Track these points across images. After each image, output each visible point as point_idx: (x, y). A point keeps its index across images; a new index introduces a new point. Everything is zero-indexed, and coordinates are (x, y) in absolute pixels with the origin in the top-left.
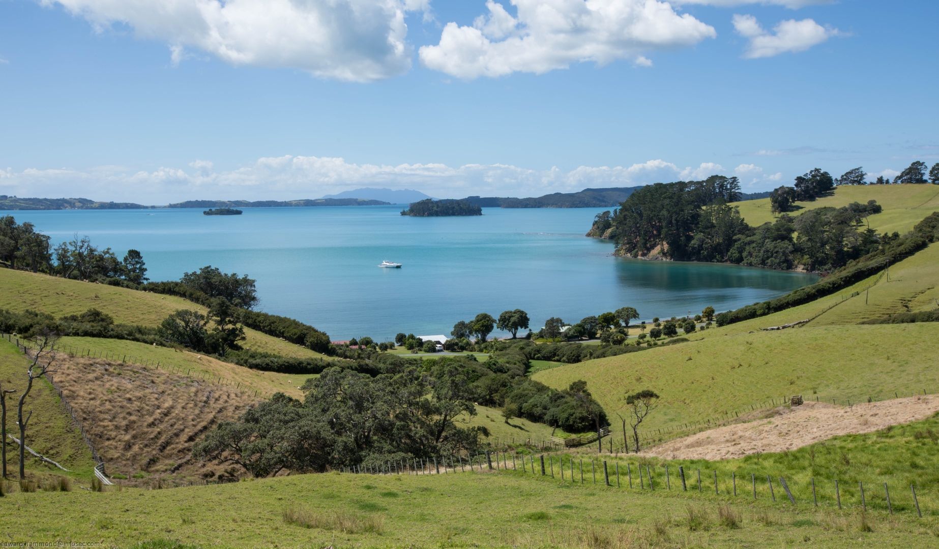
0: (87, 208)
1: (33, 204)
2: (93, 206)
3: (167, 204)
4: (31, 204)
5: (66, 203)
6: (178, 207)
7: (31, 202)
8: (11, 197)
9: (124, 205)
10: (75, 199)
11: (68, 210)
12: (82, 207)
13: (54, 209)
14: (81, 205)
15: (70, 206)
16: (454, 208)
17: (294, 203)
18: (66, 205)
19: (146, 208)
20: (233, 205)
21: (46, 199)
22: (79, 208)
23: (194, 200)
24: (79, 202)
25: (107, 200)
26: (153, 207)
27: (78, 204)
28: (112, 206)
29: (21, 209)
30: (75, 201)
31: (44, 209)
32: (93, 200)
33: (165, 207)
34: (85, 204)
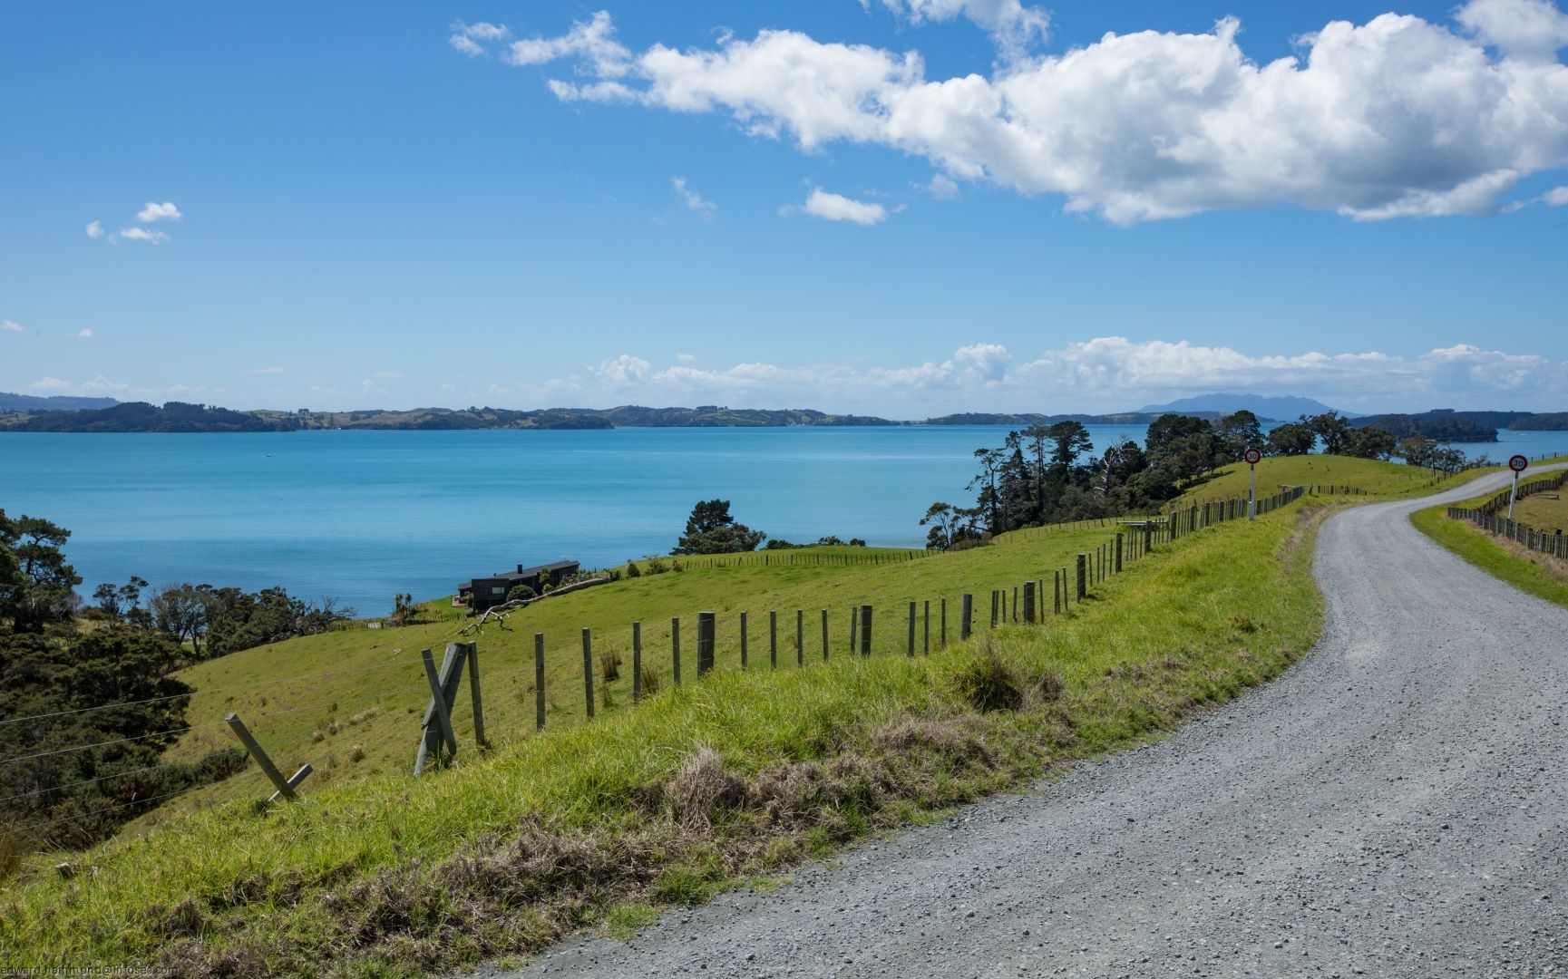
0: (818, 424)
1: (751, 418)
2: (826, 420)
3: (924, 419)
4: (747, 418)
5: (789, 416)
6: (940, 424)
7: (748, 416)
8: (722, 408)
9: (867, 420)
10: (800, 411)
11: (793, 426)
12: (810, 423)
13: (777, 426)
14: (809, 419)
15: (795, 420)
16: (1446, 429)
17: (1117, 417)
18: (790, 419)
19: (896, 423)
20: (1023, 420)
21: (764, 411)
22: (806, 424)
23: (964, 413)
24: (807, 415)
25: (844, 412)
26: (907, 423)
27: (805, 418)
28: (851, 421)
29: (736, 426)
30: (802, 414)
31: (766, 426)
32: (824, 412)
33: (921, 423)
34: (814, 419)
